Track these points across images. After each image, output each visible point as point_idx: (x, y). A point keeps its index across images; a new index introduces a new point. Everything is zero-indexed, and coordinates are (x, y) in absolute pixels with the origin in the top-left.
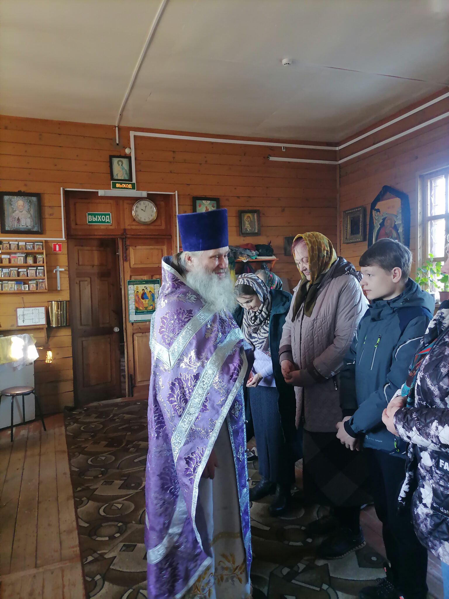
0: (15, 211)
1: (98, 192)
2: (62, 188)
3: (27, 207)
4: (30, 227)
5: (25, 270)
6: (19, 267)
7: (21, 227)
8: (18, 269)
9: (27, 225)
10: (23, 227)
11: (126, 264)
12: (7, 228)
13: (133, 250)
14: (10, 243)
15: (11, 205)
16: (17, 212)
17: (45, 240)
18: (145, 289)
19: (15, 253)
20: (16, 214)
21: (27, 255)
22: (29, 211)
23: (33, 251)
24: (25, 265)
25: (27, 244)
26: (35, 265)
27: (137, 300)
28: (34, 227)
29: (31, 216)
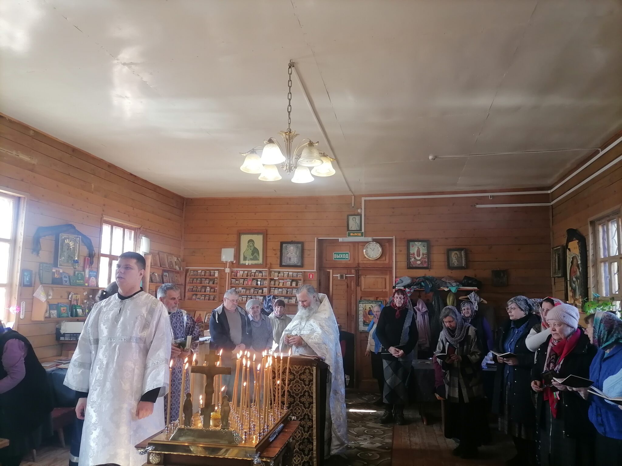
0: (289, 253)
1: (338, 239)
2: (316, 238)
3: (295, 250)
4: (296, 263)
5: (291, 290)
6: (288, 288)
7: (291, 263)
8: (288, 289)
9: (295, 262)
10: (292, 263)
11: (358, 288)
12: (283, 264)
13: (363, 278)
14: (284, 273)
15: (287, 249)
16: (290, 254)
17: (304, 271)
18: (371, 307)
19: (287, 279)
20: (289, 255)
21: (293, 280)
22: (296, 253)
23: (296, 278)
24: (291, 287)
25: (294, 273)
26: (297, 287)
27: (365, 315)
28: (298, 263)
29: (297, 256)
